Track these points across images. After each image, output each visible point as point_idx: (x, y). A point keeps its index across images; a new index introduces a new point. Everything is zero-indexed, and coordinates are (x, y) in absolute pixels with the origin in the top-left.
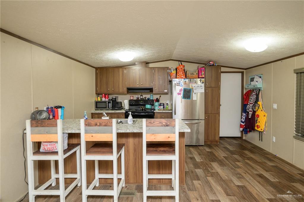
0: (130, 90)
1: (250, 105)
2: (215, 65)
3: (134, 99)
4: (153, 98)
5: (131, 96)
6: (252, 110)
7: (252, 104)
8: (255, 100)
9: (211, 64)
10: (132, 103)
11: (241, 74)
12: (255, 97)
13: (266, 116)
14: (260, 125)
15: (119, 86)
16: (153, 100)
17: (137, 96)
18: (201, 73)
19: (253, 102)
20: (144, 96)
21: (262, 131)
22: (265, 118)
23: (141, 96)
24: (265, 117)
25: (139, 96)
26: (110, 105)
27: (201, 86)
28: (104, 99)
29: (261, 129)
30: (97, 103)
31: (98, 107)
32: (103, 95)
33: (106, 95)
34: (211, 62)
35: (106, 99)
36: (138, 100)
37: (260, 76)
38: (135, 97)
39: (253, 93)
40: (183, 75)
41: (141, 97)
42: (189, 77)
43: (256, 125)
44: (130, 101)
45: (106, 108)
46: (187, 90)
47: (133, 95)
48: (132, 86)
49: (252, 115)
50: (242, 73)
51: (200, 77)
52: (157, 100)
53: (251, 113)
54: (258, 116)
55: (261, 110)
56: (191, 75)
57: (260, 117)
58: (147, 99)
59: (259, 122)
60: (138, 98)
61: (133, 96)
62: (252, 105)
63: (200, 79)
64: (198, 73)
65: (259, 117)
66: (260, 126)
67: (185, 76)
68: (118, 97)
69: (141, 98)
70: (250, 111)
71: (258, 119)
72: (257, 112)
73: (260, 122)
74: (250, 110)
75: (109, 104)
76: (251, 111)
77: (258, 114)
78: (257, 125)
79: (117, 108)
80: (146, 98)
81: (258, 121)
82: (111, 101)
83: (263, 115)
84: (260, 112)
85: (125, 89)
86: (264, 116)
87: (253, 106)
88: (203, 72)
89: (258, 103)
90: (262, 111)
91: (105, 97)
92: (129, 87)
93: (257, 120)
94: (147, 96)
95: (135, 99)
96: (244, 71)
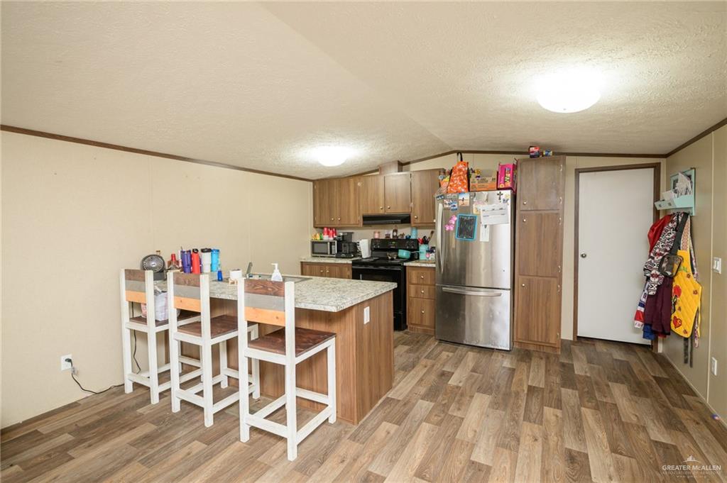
0: (370, 220)
1: (656, 259)
2: (546, 155)
3: (381, 238)
4: (417, 235)
5: (375, 233)
6: (658, 273)
7: (660, 254)
8: (672, 245)
9: (533, 152)
10: (377, 246)
11: (653, 169)
12: (671, 236)
13: (700, 292)
14: (682, 318)
15: (349, 211)
16: (417, 241)
17: (386, 231)
18: (503, 178)
19: (666, 251)
20: (400, 232)
21: (686, 336)
22: (697, 297)
23: (394, 231)
24: (697, 295)
25: (391, 232)
26: (335, 248)
27: (501, 209)
28: (326, 238)
29: (685, 332)
30: (313, 243)
31: (316, 251)
32: (326, 229)
33: (332, 229)
34: (532, 149)
35: (329, 237)
36: (387, 240)
37: (688, 173)
38: (383, 233)
39: (670, 225)
40: (460, 185)
41: (395, 234)
42: (475, 189)
43: (673, 316)
44: (374, 241)
45: (327, 254)
46: (466, 218)
47: (378, 231)
48: (370, 212)
49: (658, 286)
50: (656, 167)
51: (501, 187)
52: (425, 241)
53: (657, 280)
54: (678, 290)
55: (685, 274)
56: (482, 184)
57: (682, 294)
58: (405, 238)
59: (680, 309)
60: (388, 236)
61: (379, 233)
62: (661, 257)
63: (498, 192)
64: (496, 177)
65: (680, 295)
66: (681, 321)
67: (465, 187)
68: (353, 233)
69: (393, 236)
70: (652, 275)
71: (678, 298)
72: (676, 278)
73: (682, 308)
74: (653, 272)
75: (333, 246)
76: (657, 276)
77: (678, 284)
78: (675, 317)
79: (343, 255)
80: (403, 235)
81: (677, 307)
82: (336, 242)
83: (693, 289)
84: (684, 280)
85: (360, 218)
86: (695, 292)
87: (662, 261)
88: (509, 175)
89: (680, 253)
90: (689, 276)
91: (328, 233)
92: (366, 213)
93: (675, 303)
94: (405, 231)
95: (383, 237)
96: (663, 161)
